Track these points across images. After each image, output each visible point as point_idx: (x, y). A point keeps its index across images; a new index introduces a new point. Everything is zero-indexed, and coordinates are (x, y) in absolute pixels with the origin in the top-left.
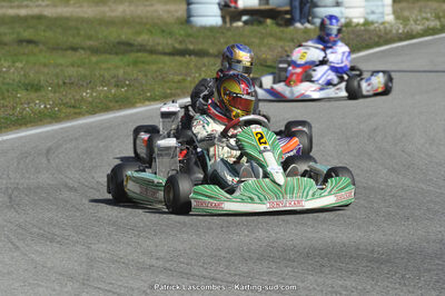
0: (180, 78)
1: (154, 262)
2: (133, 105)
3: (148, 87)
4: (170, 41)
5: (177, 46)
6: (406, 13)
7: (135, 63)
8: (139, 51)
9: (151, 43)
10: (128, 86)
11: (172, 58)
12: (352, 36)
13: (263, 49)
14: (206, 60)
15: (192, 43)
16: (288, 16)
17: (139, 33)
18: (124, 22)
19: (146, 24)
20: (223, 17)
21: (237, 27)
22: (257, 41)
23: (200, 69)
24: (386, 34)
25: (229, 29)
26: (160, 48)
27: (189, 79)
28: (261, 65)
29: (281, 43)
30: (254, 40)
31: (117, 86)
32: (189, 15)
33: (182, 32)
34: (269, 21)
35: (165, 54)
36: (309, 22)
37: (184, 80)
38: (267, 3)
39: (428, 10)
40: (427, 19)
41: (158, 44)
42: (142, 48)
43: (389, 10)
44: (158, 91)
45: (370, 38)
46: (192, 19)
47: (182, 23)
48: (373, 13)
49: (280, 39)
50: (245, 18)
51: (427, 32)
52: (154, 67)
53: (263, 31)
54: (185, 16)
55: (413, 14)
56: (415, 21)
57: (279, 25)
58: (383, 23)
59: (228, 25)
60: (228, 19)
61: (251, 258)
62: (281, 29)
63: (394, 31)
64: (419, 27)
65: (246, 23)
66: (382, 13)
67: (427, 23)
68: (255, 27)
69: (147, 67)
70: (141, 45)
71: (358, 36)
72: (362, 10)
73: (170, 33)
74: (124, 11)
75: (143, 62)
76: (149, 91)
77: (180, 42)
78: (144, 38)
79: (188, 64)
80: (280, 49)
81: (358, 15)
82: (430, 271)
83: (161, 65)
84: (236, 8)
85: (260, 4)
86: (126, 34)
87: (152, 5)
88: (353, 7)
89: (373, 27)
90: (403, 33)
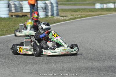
88: (48, 12)
89: (54, 18)
90: (64, 19)
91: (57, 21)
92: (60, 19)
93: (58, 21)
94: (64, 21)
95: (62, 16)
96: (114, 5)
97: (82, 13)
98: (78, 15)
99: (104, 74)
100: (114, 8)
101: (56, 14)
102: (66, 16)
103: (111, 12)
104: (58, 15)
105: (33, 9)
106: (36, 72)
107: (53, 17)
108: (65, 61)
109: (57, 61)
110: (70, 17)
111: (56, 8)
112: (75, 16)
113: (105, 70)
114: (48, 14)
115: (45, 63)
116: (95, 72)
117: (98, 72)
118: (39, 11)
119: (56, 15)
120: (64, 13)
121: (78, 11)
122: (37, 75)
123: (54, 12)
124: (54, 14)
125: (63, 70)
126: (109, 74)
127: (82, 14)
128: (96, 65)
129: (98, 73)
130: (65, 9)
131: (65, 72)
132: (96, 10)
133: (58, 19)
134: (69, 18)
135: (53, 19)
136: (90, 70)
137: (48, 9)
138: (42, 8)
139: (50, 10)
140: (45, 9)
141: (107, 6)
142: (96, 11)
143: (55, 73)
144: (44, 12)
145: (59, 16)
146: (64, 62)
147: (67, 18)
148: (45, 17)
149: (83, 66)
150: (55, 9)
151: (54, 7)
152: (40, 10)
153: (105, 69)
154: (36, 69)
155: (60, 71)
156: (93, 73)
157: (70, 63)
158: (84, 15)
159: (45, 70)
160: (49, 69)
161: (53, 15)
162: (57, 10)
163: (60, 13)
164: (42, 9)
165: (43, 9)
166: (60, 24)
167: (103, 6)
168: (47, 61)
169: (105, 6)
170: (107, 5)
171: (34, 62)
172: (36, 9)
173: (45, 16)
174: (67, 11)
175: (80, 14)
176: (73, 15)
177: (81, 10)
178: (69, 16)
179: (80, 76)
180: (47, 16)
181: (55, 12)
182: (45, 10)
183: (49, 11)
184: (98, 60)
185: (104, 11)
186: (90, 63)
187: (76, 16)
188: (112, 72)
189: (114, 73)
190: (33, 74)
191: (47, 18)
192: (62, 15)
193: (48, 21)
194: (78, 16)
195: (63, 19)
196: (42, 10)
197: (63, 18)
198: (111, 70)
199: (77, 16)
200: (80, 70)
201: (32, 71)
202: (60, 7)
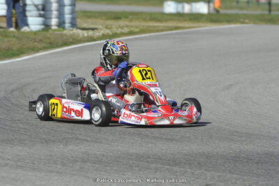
45: (67, 39)
88: (51, 18)
89: (65, 32)
90: (87, 37)
91: (71, 40)
92: (79, 35)
93: (74, 39)
94: (88, 41)
95: (84, 29)
96: (209, 7)
97: (133, 24)
98: (122, 28)
99: (181, 171)
100: (209, 13)
101: (71, 23)
102: (93, 29)
103: (200, 24)
104: (73, 25)
105: (14, 8)
106: (19, 163)
107: (61, 29)
108: (89, 139)
109: (70, 137)
110: (102, 32)
111: (70, 7)
112: (115, 30)
113: (185, 163)
114: (51, 21)
115: (42, 143)
116: (160, 166)
117: (167, 167)
118: (28, 14)
119: (69, 25)
120: (89, 20)
121: (123, 19)
122: (20, 170)
123: (64, 18)
124: (64, 23)
125: (84, 161)
126: (193, 173)
127: (132, 27)
128: (164, 151)
129: (167, 169)
130: (90, 12)
131: (89, 164)
132: (165, 17)
133: (74, 34)
134: (101, 34)
135: (62, 35)
136: (148, 162)
137: (51, 11)
138: (36, 6)
139: (55, 13)
140: (43, 9)
141: (191, 9)
142: (166, 21)
143: (63, 165)
144: (40, 16)
145: (77, 28)
146: (87, 141)
147: (97, 34)
148: (43, 30)
149: (131, 151)
150: (67, 9)
151: (64, 6)
152: (30, 11)
153: (184, 161)
154: (17, 155)
155: (78, 161)
156: (156, 170)
157: (101, 143)
158: (137, 27)
159: (40, 159)
160: (50, 156)
161: (61, 24)
162: (73, 12)
163: (79, 22)
164: (35, 8)
165: (38, 10)
166: (79, 47)
167: (183, 8)
168: (44, 136)
169: (187, 8)
170: (192, 6)
171: (13, 138)
172: (21, 10)
173: (43, 27)
174: (95, 17)
175: (127, 26)
176: (109, 27)
177: (131, 17)
178: (101, 29)
179: (124, 175)
180: (47, 26)
181: (68, 17)
182: (42, 12)
183: (53, 16)
184: (169, 137)
185: (185, 20)
186: (150, 145)
187: (118, 28)
188: (200, 170)
189: (206, 170)
190: (10, 167)
191: (47, 31)
192: (85, 26)
193: (49, 38)
194: (123, 31)
195: (86, 35)
196: (36, 13)
197: (85, 33)
198: (199, 164)
199: (119, 31)
200: (125, 162)
201: (9, 159)
202: (80, 6)
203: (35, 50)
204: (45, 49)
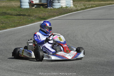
0: (19, 21)
1: (12, 69)
2: (6, 29)
3: (11, 24)
4: (16, 12)
5: (18, 13)
6: (76, 5)
7: (7, 18)
8: (8, 15)
9: (11, 13)
10: (5, 24)
11: (16, 16)
12: (63, 11)
13: (40, 14)
14: (25, 17)
15: (21, 12)
16: (46, 6)
17: (8, 10)
18: (4, 7)
19: (10, 8)
20: (30, 6)
21: (33, 8)
22: (38, 12)
23: (24, 19)
24: (71, 10)
25: (31, 9)
26: (13, 14)
27: (21, 22)
28: (39, 18)
29: (44, 12)
30: (37, 11)
31: (2, 24)
32: (21, 5)
33: (19, 10)
34: (41, 7)
35: (15, 15)
36: (52, 7)
37: (20, 22)
38: (41, 2)
39: (82, 4)
40: (82, 6)
41: (13, 13)
42: (9, 14)
43: (72, 4)
44: (13, 25)
45: (67, 11)
46: (22, 6)
47: (19, 7)
48: (68, 4)
49: (44, 11)
50: (35, 6)
51: (81, 9)
52: (12, 19)
53: (40, 9)
54: (20, 5)
55: (78, 5)
56: (79, 6)
57: (44, 8)
58: (70, 7)
59: (31, 8)
60: (31, 6)
61: (37, 67)
62: (45, 9)
63: (73, 9)
64: (80, 8)
65: (35, 7)
66: (70, 5)
67: (81, 7)
68: (38, 8)
69: (10, 19)
70: (9, 13)
71: (64, 10)
72: (65, 4)
73: (16, 10)
74: (4, 4)
75: (9, 18)
76: (11, 25)
77: (19, 12)
78: (9, 11)
79: (21, 18)
80: (44, 14)
81: (64, 5)
82: (82, 70)
83: (14, 18)
84: (33, 3)
85: (39, 2)
86: (4, 10)
87: (11, 3)
89: (68, 8)
93: (70, 11)
194: (89, 6)
196: (57, 1)
203: (54, 16)
204: (58, 15)
